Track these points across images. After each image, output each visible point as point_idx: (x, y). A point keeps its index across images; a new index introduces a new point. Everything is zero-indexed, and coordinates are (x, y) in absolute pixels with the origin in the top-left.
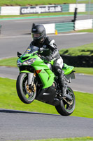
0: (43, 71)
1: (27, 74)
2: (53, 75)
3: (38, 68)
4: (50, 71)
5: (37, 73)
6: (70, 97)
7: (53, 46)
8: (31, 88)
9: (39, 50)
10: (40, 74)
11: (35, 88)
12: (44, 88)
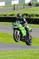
0: (22, 30)
1: (17, 31)
2: (25, 31)
6: (31, 39)
7: (25, 21)
9: (21, 22)
10: (22, 31)
12: (23, 36)
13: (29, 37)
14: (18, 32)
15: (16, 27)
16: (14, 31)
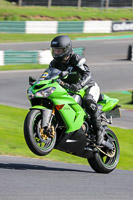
1: (42, 111)
3: (58, 102)
4: (79, 107)
5: (57, 109)
7: (83, 68)
11: (54, 133)
12: (68, 132)
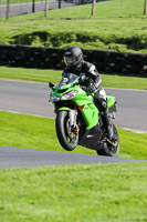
0: (86, 106)
1: (68, 112)
3: (80, 103)
5: (79, 109)
8: (73, 130)
10: (83, 110)
11: (78, 130)
12: (88, 128)
13: (107, 131)
14: (73, 114)
15: (64, 98)
16: (57, 112)
